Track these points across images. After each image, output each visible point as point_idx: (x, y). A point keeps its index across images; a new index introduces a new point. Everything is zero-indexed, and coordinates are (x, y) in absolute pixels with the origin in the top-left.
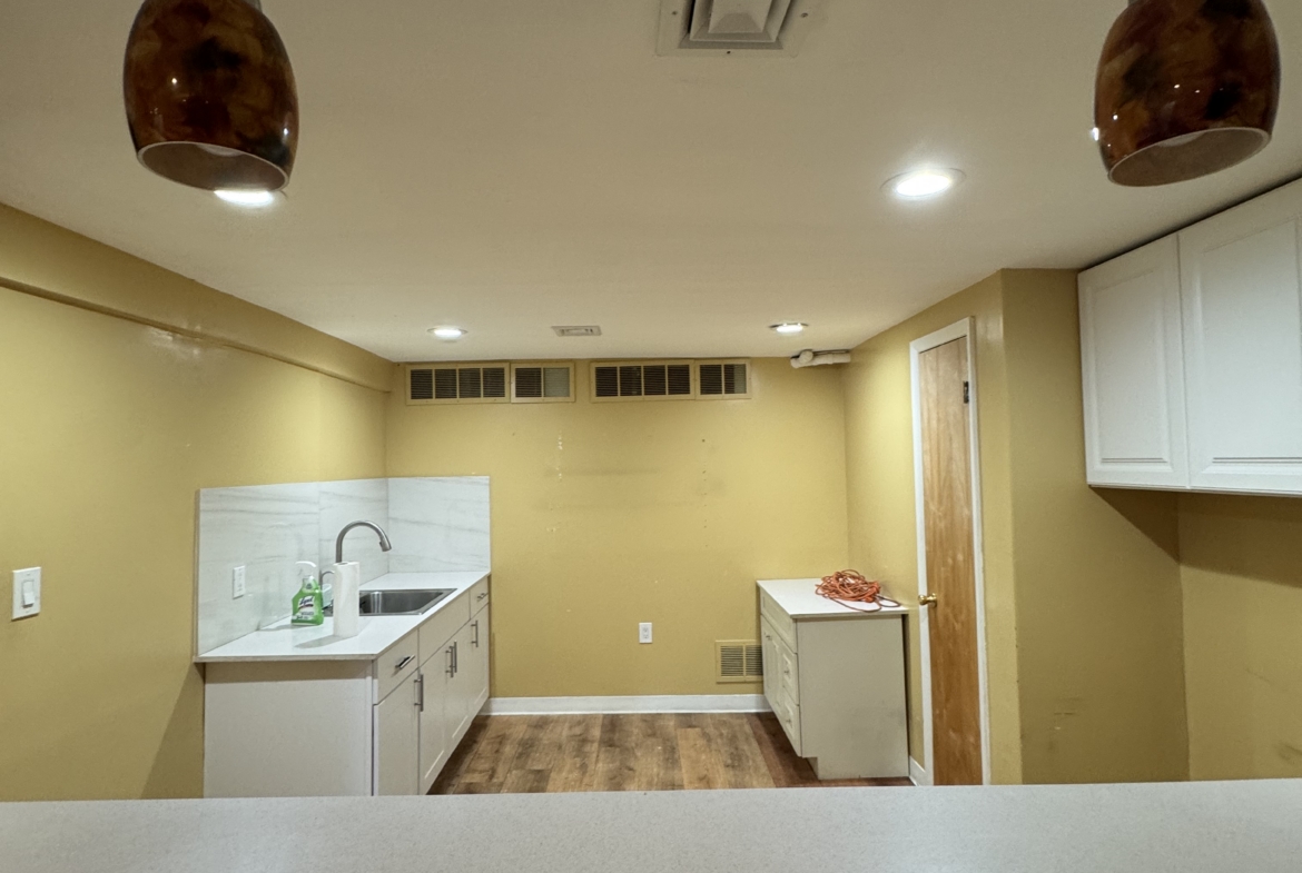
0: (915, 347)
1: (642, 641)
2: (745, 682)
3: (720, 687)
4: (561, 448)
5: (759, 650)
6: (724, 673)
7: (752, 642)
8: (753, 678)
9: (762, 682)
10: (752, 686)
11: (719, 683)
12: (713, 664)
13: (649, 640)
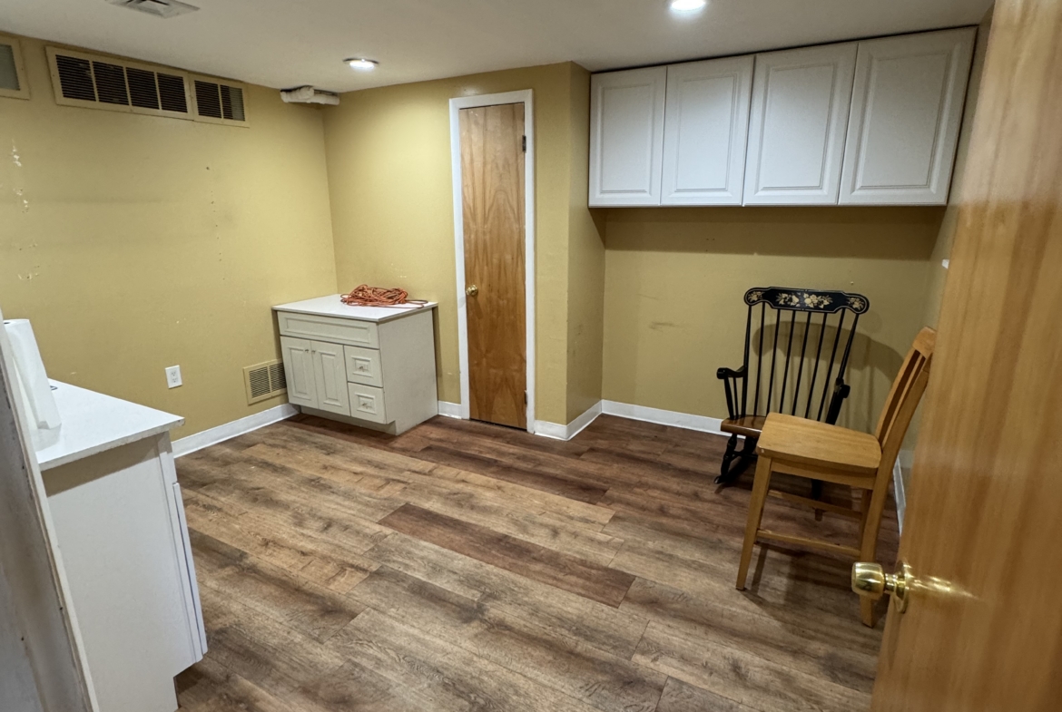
0: (454, 104)
1: (171, 385)
2: (273, 397)
3: (253, 407)
4: (20, 164)
5: (281, 367)
6: (255, 395)
7: (275, 361)
8: (278, 392)
9: (286, 393)
10: (278, 399)
11: (250, 405)
12: (243, 390)
13: (180, 383)
